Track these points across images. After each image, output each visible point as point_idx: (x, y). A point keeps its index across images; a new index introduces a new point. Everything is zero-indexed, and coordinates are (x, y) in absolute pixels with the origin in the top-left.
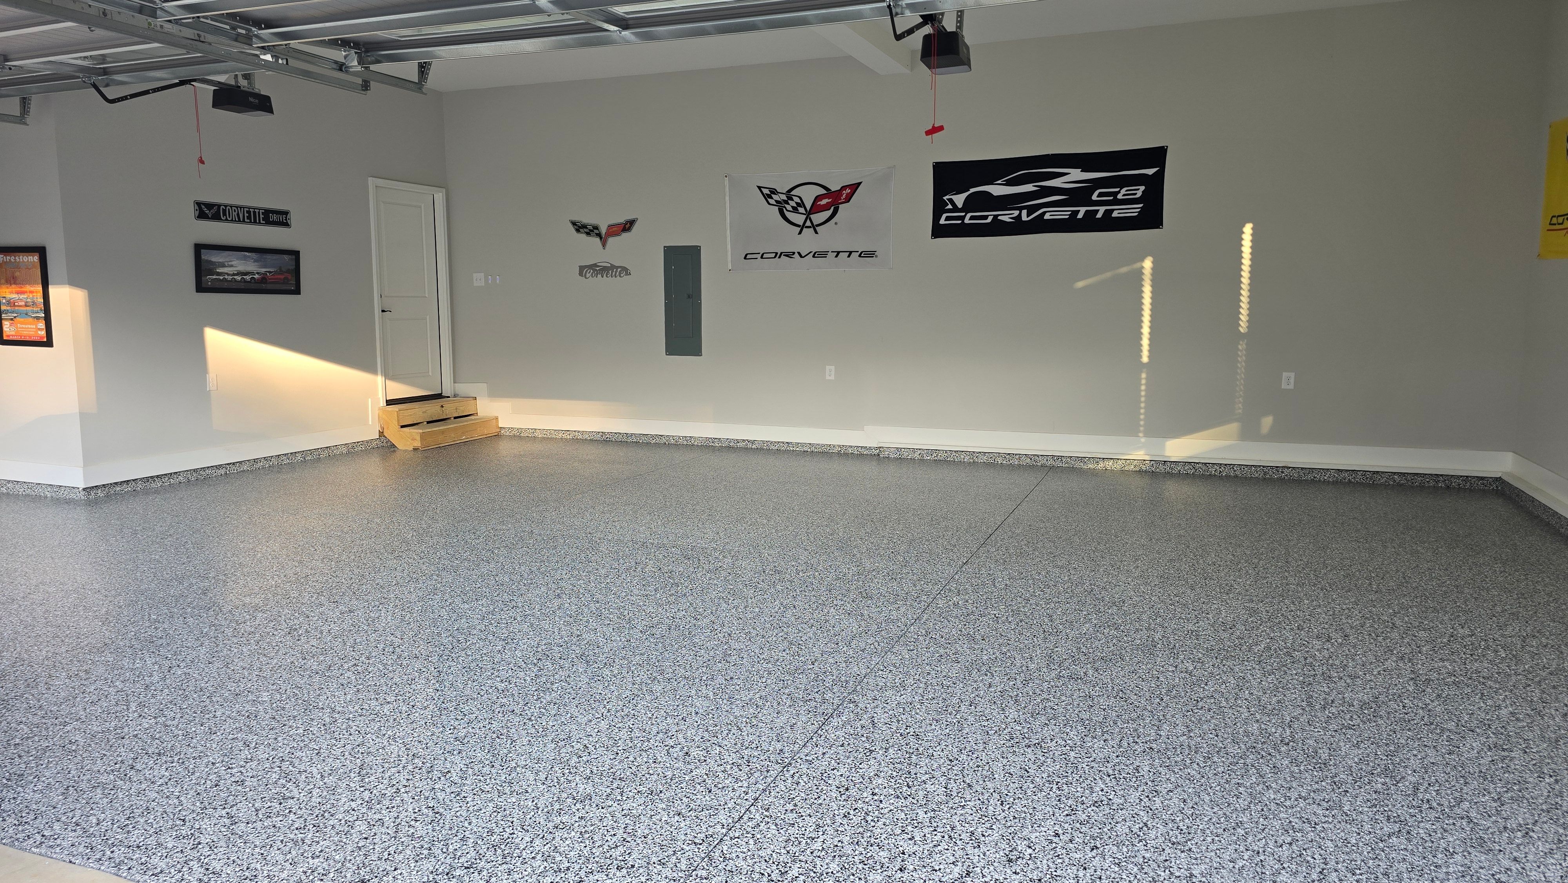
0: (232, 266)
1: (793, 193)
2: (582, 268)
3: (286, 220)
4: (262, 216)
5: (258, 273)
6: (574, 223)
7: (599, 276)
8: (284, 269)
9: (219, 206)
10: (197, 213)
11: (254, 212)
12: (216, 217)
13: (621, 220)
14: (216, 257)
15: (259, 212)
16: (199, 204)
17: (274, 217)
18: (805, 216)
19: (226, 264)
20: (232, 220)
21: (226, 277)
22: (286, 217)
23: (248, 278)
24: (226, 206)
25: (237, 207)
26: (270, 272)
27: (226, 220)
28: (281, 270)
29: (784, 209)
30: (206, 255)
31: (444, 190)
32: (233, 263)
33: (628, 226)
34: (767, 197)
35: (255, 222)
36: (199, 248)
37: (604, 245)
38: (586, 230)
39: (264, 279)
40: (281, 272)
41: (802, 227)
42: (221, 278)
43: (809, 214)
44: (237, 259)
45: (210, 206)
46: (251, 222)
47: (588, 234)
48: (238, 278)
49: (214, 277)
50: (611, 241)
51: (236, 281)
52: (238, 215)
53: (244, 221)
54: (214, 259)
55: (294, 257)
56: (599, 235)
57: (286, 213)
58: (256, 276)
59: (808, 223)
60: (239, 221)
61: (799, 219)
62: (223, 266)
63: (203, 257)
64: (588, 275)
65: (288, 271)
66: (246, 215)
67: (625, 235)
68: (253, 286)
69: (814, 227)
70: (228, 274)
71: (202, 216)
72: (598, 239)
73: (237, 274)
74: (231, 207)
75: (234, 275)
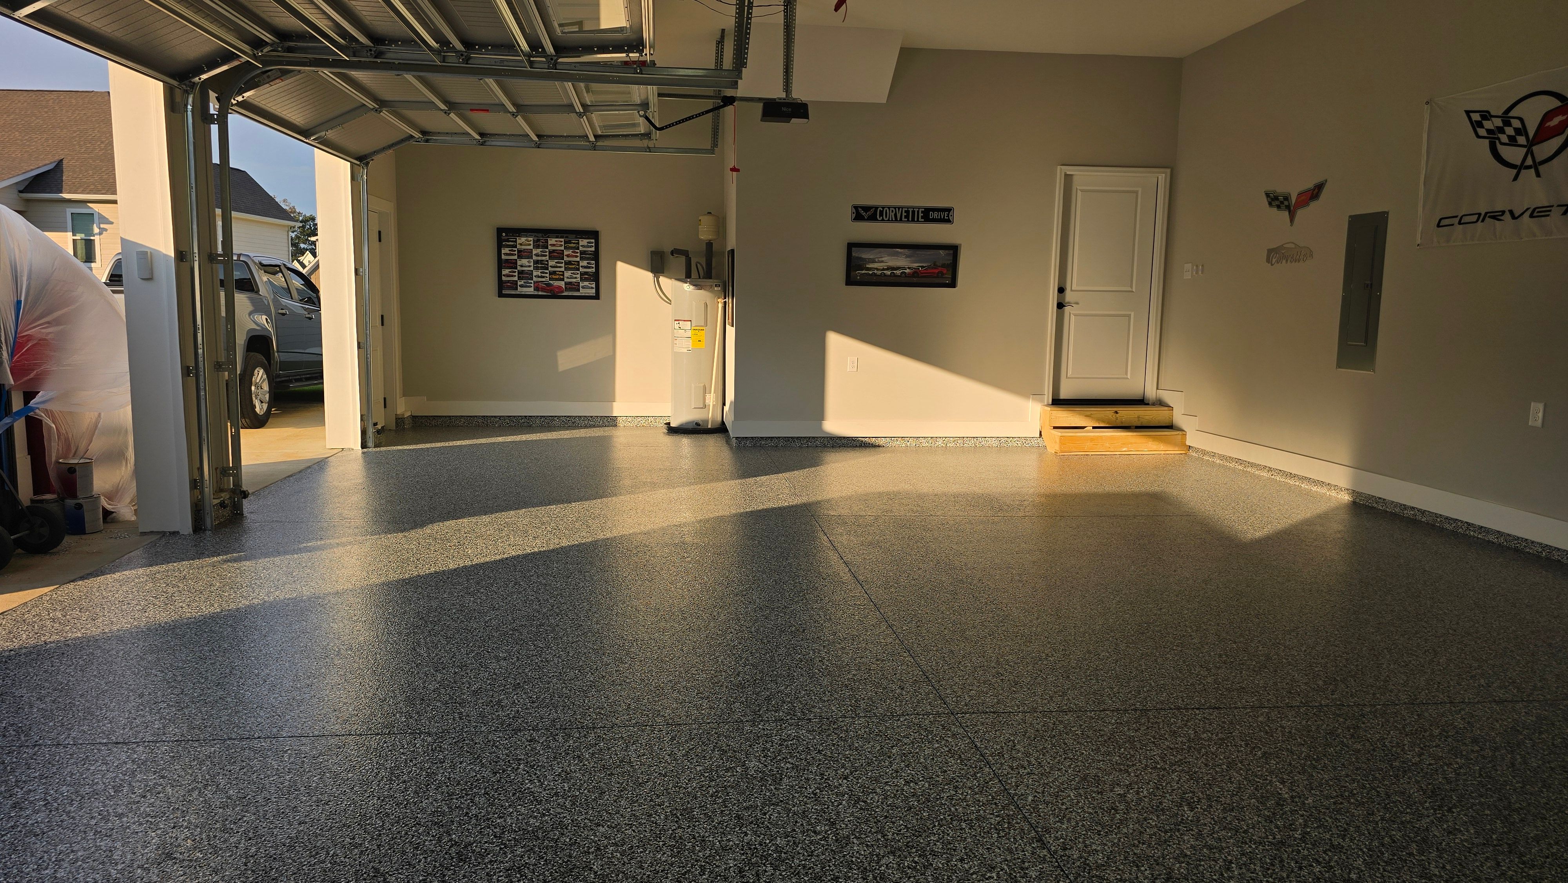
0: (882, 262)
1: (1511, 114)
2: (1270, 251)
3: (948, 216)
4: (921, 215)
5: (909, 268)
6: (1267, 195)
7: (1284, 261)
8: (938, 264)
9: (876, 208)
10: (854, 216)
11: (913, 212)
12: (873, 218)
13: (1309, 184)
14: (866, 254)
15: (918, 212)
16: (856, 207)
17: (935, 215)
18: (1525, 150)
19: (877, 260)
20: (889, 220)
21: (876, 272)
22: (948, 214)
23: (898, 272)
24: (883, 208)
25: (895, 208)
26: (922, 267)
27: (883, 220)
28: (935, 265)
29: (1497, 141)
30: (856, 253)
31: (1169, 171)
32: (883, 259)
33: (1315, 193)
34: (1476, 125)
35: (913, 220)
36: (851, 246)
37: (1292, 220)
38: (1277, 203)
39: (916, 273)
40: (935, 266)
41: (1519, 168)
42: (871, 272)
43: (1531, 144)
44: (889, 255)
45: (866, 209)
46: (908, 220)
47: (1278, 207)
48: (888, 273)
49: (863, 272)
50: (1300, 213)
51: (885, 275)
52: (896, 215)
53: (901, 220)
54: (864, 256)
55: (951, 252)
56: (1288, 207)
57: (949, 210)
58: (907, 271)
59: (1529, 162)
60: (896, 220)
61: (1514, 154)
62: (873, 261)
63: (854, 254)
64: (1274, 260)
65: (943, 266)
66: (904, 214)
67: (1313, 205)
68: (903, 280)
69: (1536, 166)
70: (877, 269)
71: (858, 217)
72: (1286, 214)
73: (887, 269)
74: (889, 208)
75: (884, 269)
